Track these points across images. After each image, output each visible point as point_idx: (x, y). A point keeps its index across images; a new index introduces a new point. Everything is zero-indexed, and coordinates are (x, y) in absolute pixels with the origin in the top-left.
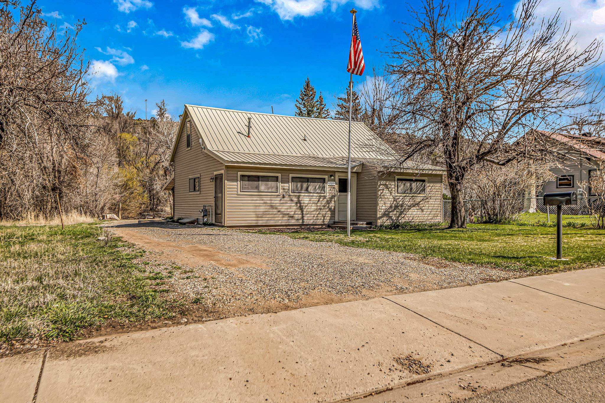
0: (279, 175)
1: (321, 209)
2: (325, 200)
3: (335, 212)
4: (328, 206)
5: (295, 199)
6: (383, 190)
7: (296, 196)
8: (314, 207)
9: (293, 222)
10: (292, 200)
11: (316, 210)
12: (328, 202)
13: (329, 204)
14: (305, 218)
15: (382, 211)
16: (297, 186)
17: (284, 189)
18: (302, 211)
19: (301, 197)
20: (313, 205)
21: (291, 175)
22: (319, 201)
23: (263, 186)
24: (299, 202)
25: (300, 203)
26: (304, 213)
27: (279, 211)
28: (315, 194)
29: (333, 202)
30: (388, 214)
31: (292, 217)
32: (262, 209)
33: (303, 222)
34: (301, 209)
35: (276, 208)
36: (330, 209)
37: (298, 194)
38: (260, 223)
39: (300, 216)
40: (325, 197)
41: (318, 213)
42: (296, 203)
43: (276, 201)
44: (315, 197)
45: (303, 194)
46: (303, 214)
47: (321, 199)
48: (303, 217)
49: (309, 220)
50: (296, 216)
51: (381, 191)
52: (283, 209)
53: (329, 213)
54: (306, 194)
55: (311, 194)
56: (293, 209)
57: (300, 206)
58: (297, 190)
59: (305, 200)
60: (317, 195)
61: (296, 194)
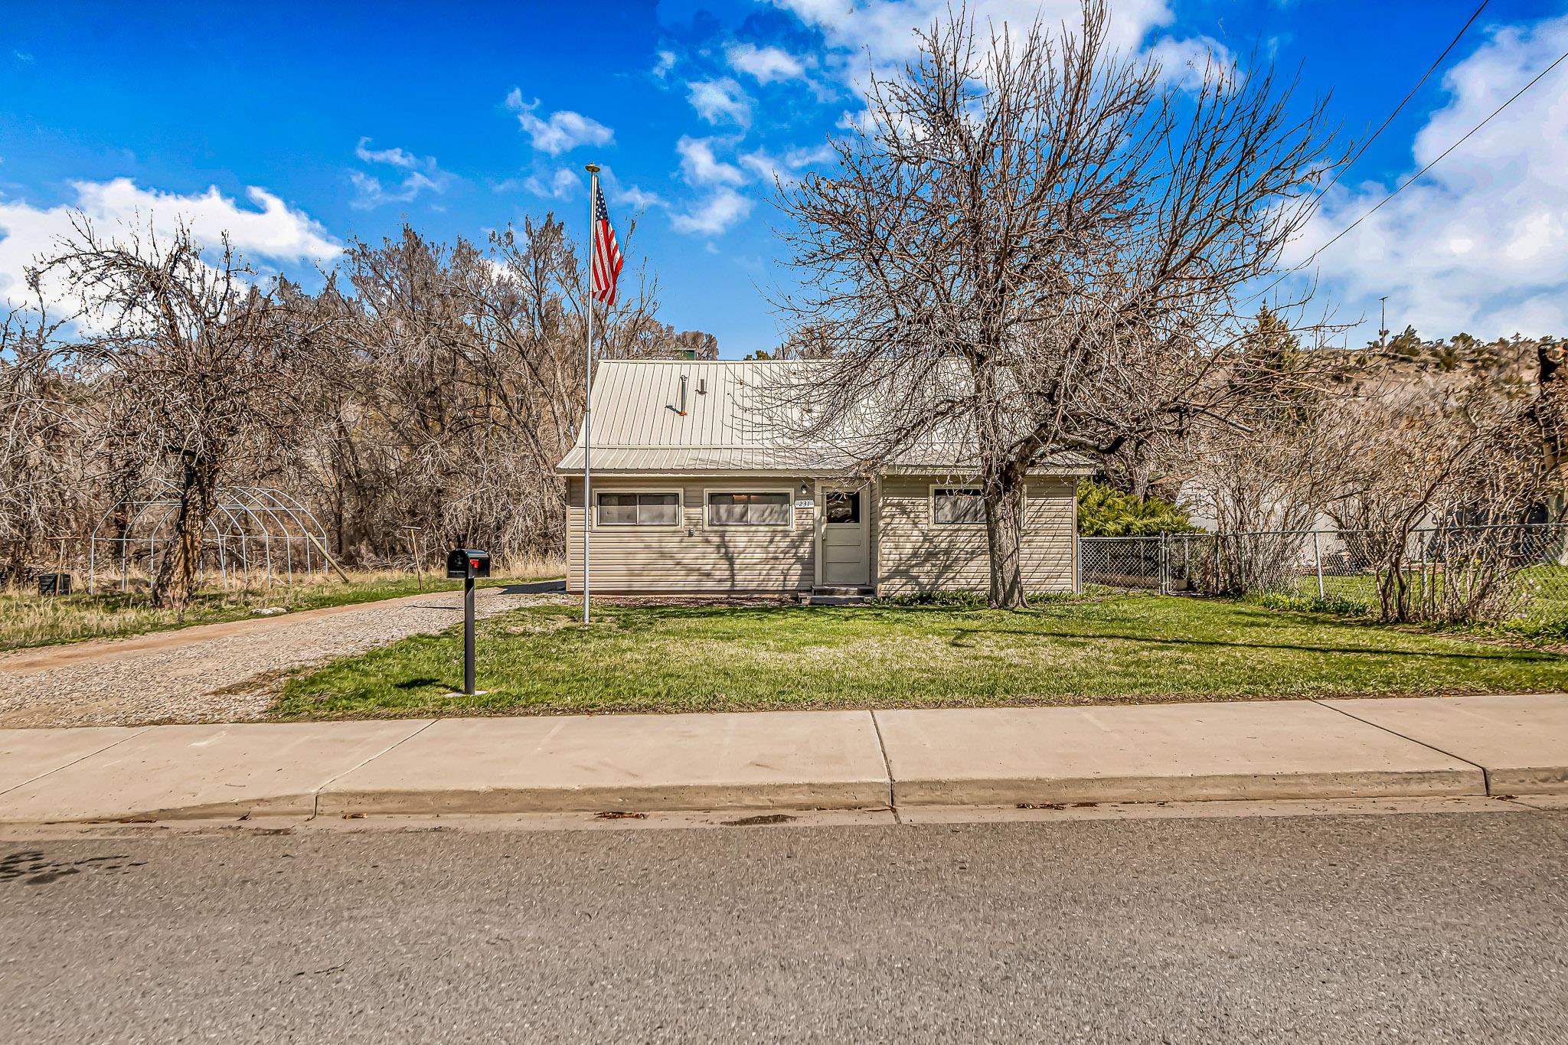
0: (680, 491)
1: (776, 558)
2: (788, 539)
3: (814, 564)
4: (796, 553)
5: (716, 539)
6: (893, 517)
7: (716, 532)
8: (759, 555)
9: (709, 585)
10: (707, 541)
11: (766, 560)
12: (795, 545)
13: (798, 547)
14: (738, 578)
15: (891, 563)
16: (718, 512)
17: (689, 519)
18: (732, 564)
19: (727, 534)
20: (758, 550)
21: (707, 491)
22: (771, 541)
23: (642, 512)
24: (723, 544)
25: (726, 547)
26: (737, 567)
27: (678, 564)
28: (761, 528)
29: (807, 545)
30: (907, 572)
31: (708, 575)
32: (642, 558)
33: (733, 585)
34: (731, 560)
35: (672, 558)
36: (799, 559)
37: (721, 528)
38: (637, 586)
39: (727, 573)
40: (786, 534)
41: (768, 567)
42: (718, 547)
43: (672, 544)
44: (762, 534)
45: (733, 528)
46: (732, 570)
47: (777, 539)
48: (733, 575)
49: (745, 580)
50: (718, 573)
51: (888, 520)
52: (688, 558)
53: (798, 567)
54: (741, 529)
55: (753, 528)
56: (710, 559)
57: (726, 553)
58: (719, 519)
59: (739, 538)
60: (766, 529)
61: (716, 528)
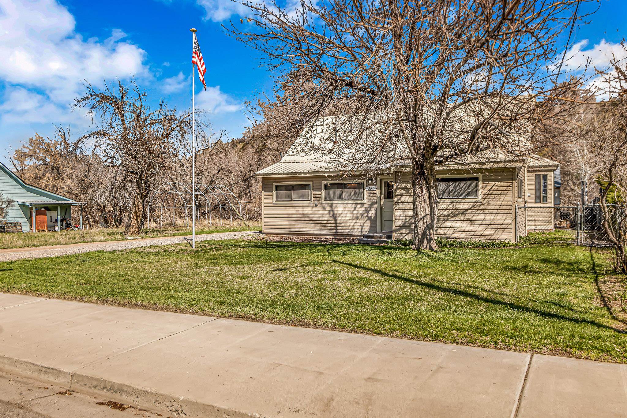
0: (311, 183)
1: (357, 218)
2: (363, 208)
3: (376, 221)
4: (367, 215)
5: (328, 208)
6: (402, 195)
7: (328, 204)
8: (349, 216)
9: (325, 231)
10: (324, 209)
11: (353, 219)
12: (367, 211)
13: (368, 212)
14: (339, 228)
15: (400, 222)
16: (329, 194)
17: (316, 197)
18: (336, 221)
19: (334, 205)
20: (349, 213)
21: (323, 183)
22: (355, 209)
23: (294, 194)
24: (332, 210)
25: (333, 212)
26: (338, 222)
27: (311, 220)
28: (350, 202)
29: (373, 210)
30: (409, 226)
31: (325, 226)
32: (295, 217)
33: (336, 232)
34: (335, 218)
35: (308, 217)
36: (369, 219)
37: (330, 202)
38: (293, 231)
39: (334, 225)
40: (362, 205)
41: (354, 222)
42: (329, 212)
43: (308, 210)
44: (350, 205)
45: (336, 202)
46: (336, 224)
47: (358, 207)
48: (336, 227)
49: (342, 229)
50: (329, 225)
51: (399, 197)
52: (315, 217)
53: (369, 222)
54: (340, 202)
55: (346, 202)
56: (326, 218)
57: (333, 215)
58: (330, 197)
59: (339, 207)
60: (352, 202)
61: (328, 202)
